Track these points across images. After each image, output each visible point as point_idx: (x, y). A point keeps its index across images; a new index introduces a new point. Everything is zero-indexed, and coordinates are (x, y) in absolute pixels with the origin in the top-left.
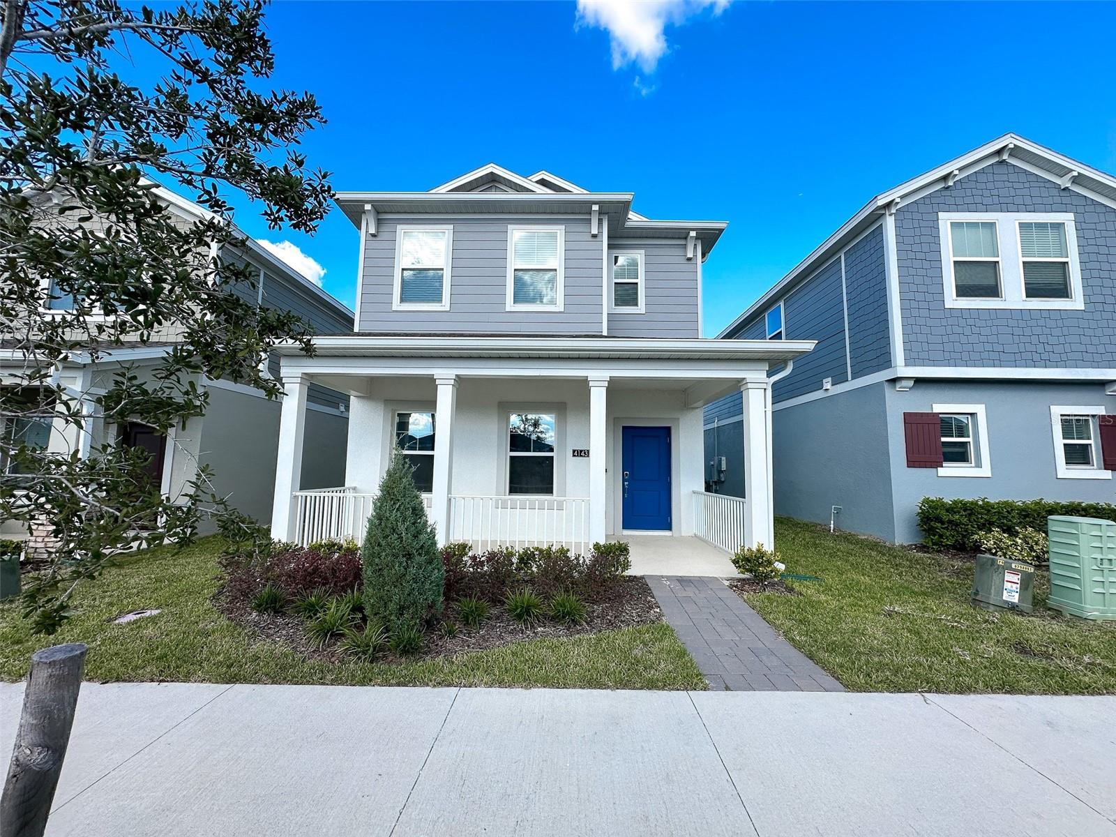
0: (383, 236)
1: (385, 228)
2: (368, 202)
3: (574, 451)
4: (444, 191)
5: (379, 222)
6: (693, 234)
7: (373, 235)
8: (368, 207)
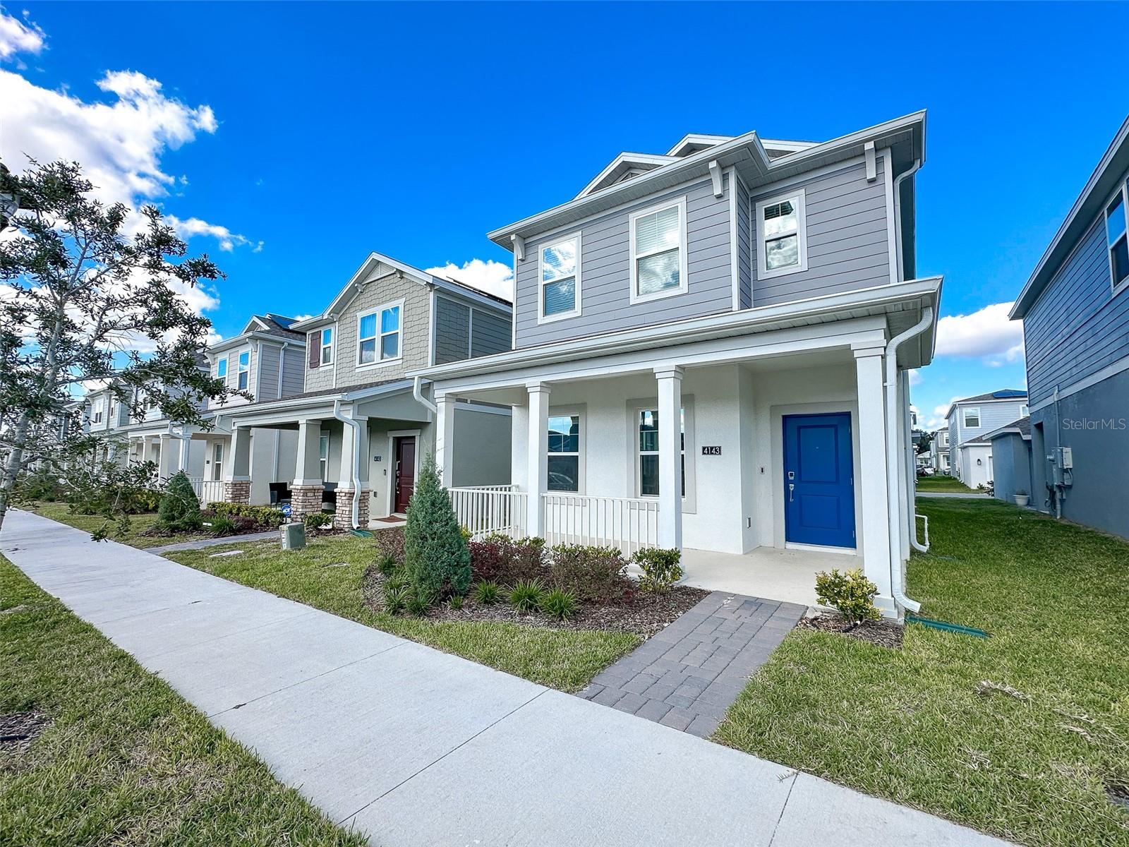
0: (530, 259)
1: (531, 251)
2: (511, 233)
3: (704, 448)
4: (585, 195)
5: (526, 247)
6: (870, 146)
7: (522, 260)
8: (513, 237)
